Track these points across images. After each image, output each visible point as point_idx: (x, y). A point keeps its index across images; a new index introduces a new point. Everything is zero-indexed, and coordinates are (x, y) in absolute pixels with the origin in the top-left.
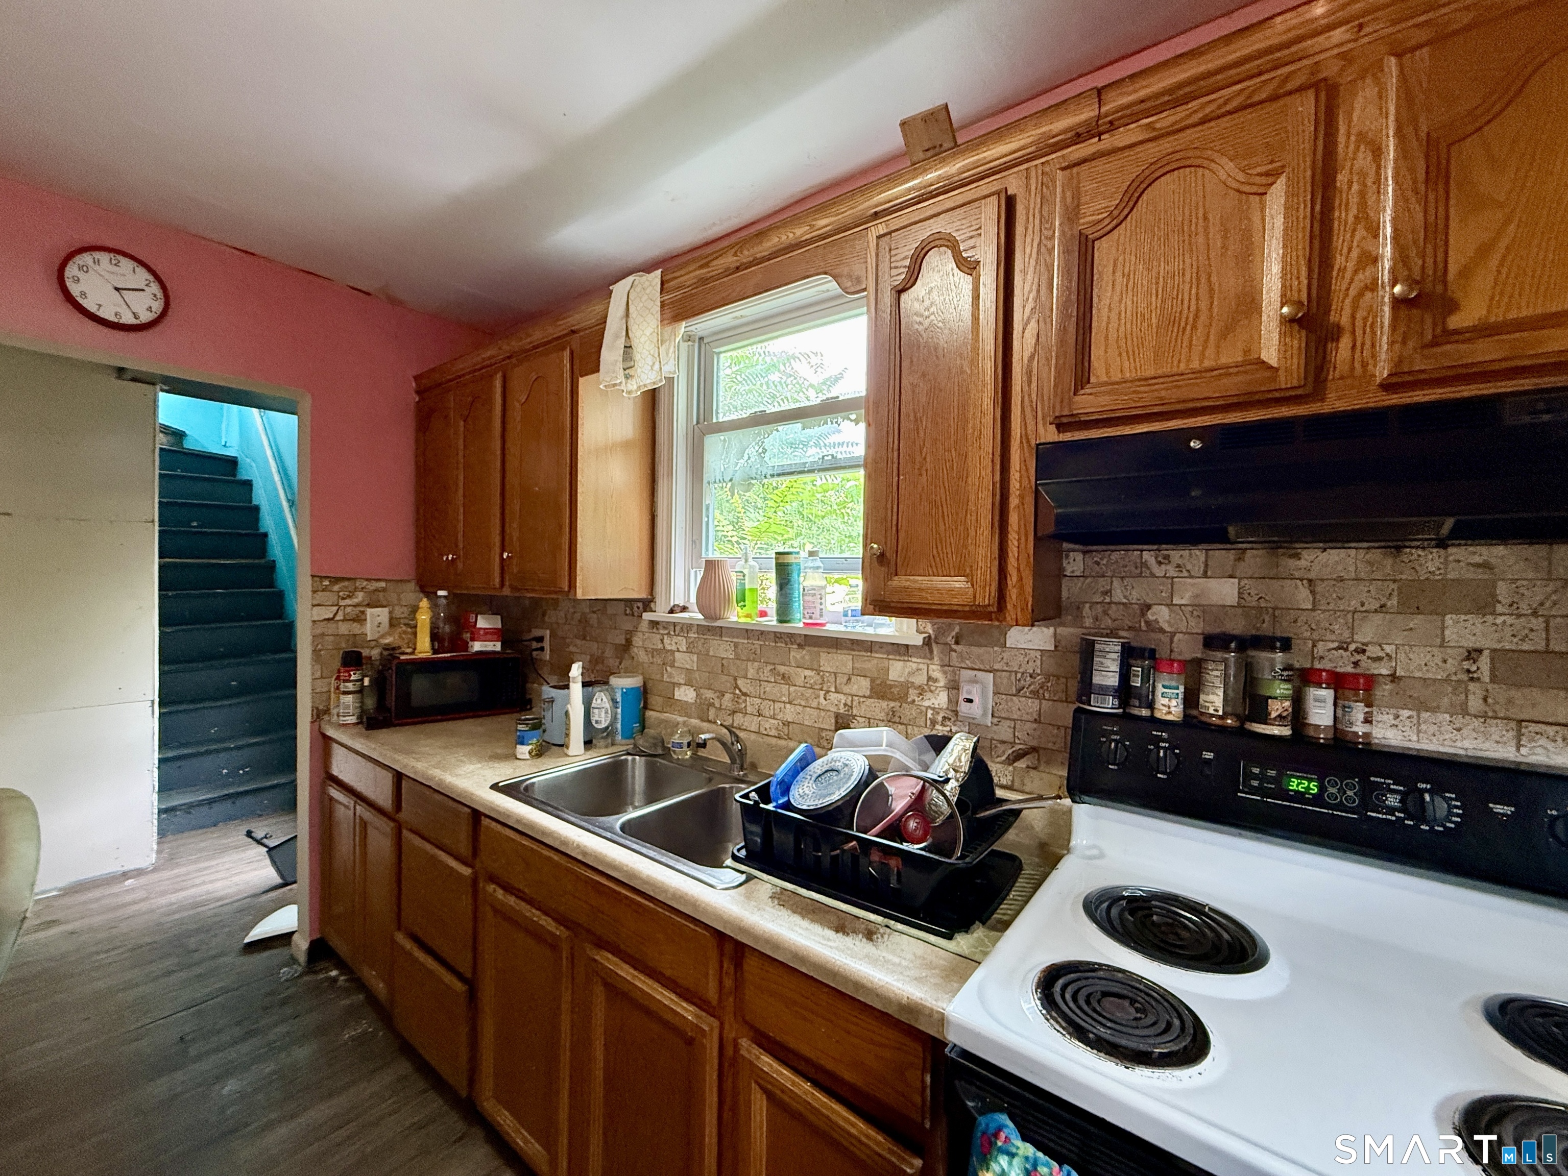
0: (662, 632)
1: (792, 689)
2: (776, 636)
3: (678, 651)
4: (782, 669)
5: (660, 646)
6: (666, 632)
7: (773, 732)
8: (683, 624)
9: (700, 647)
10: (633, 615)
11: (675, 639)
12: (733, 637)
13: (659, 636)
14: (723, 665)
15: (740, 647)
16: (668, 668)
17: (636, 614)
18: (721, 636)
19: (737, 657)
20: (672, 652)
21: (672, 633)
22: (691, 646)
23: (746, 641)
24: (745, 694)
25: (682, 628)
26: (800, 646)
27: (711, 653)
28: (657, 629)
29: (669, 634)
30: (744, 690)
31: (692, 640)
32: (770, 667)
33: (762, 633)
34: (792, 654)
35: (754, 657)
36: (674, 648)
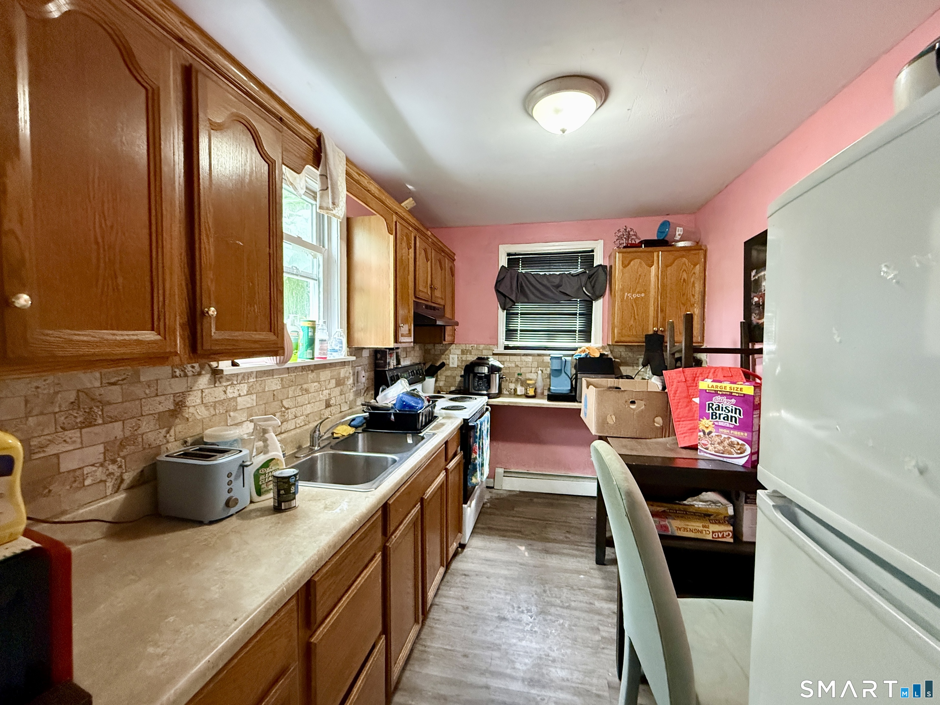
0: (225, 384)
1: (310, 395)
2: (302, 368)
3: (240, 396)
4: (305, 386)
5: (223, 397)
6: (230, 383)
7: (303, 423)
8: (245, 374)
9: (258, 388)
10: (186, 375)
11: (238, 387)
12: (280, 374)
13: (221, 389)
14: (274, 395)
15: (285, 380)
16: (232, 414)
17: (190, 374)
18: (273, 376)
19: (283, 387)
20: (234, 399)
21: (235, 383)
22: (251, 389)
23: (287, 375)
24: (288, 409)
25: (243, 377)
26: (312, 371)
27: (267, 389)
28: (220, 383)
29: (232, 384)
30: (287, 406)
31: (251, 384)
32: (300, 387)
33: (296, 368)
34: (309, 376)
35: (292, 383)
36: (236, 395)
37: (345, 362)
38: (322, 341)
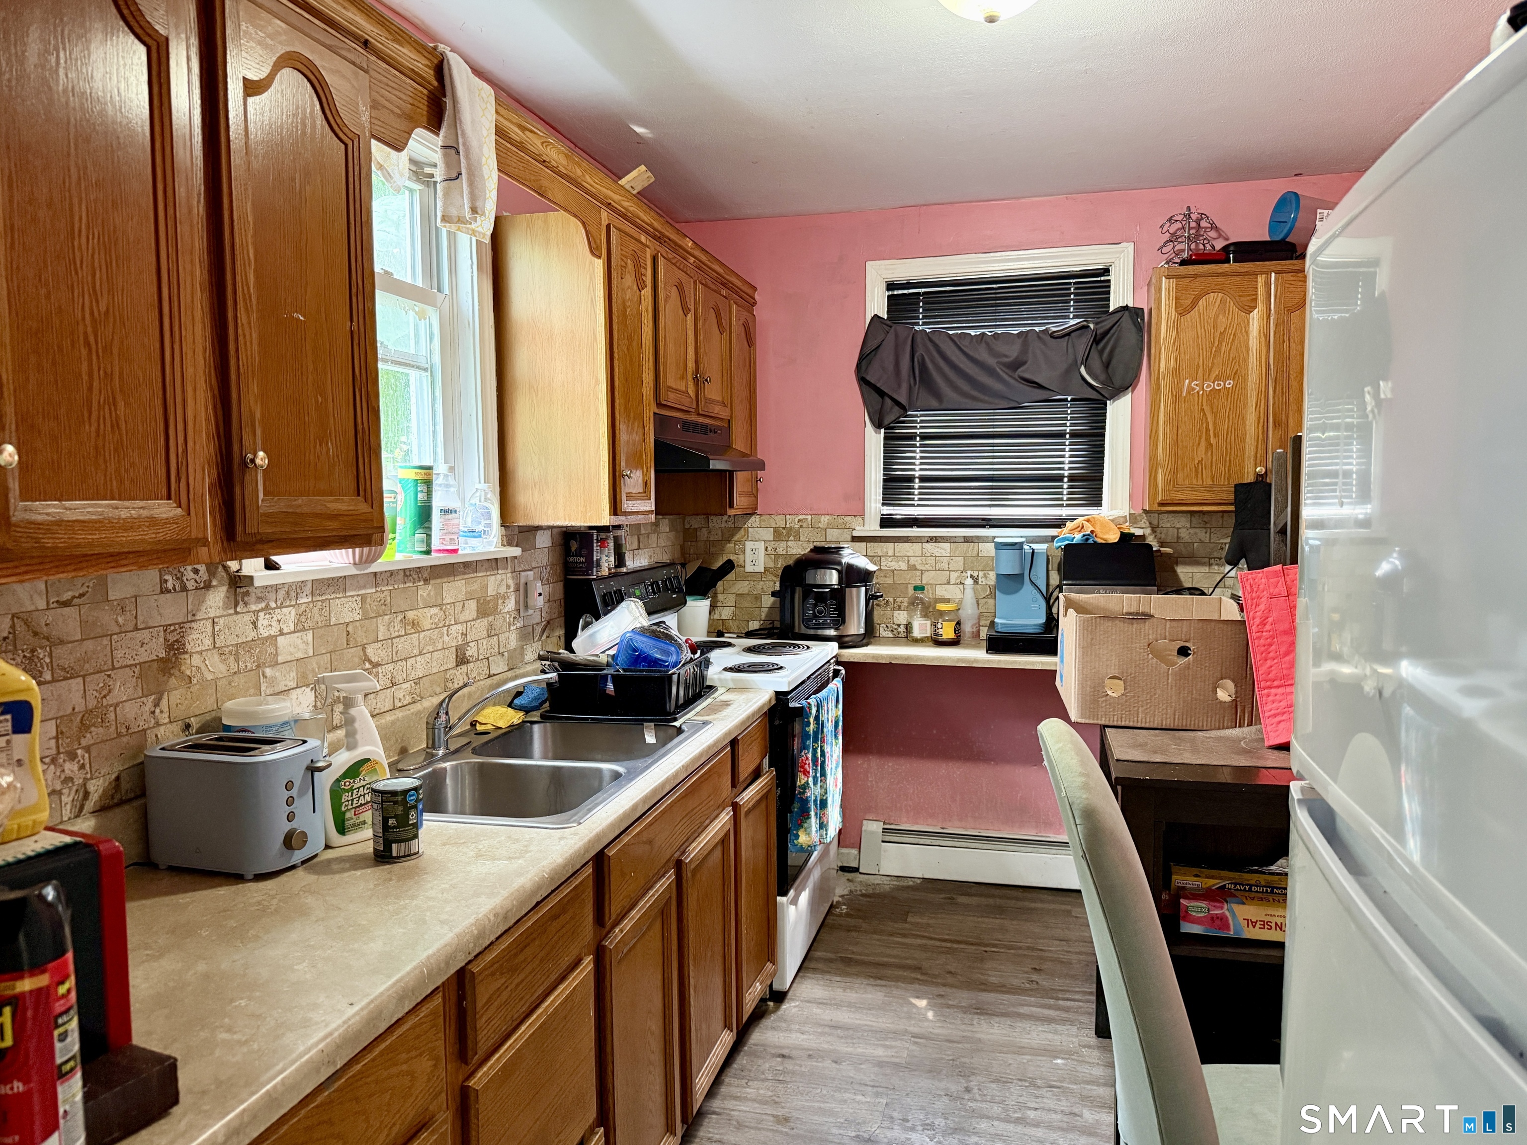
0: (253, 607)
1: (422, 635)
2: (405, 575)
3: (282, 633)
4: (411, 615)
5: (252, 635)
6: (263, 605)
7: (408, 699)
8: (290, 585)
9: (316, 617)
10: (184, 589)
11: (278, 614)
12: (360, 588)
13: (248, 618)
14: (348, 633)
15: (369, 600)
16: (268, 671)
17: (191, 585)
18: (345, 590)
19: (366, 617)
20: (273, 639)
21: (273, 605)
22: (303, 619)
23: (374, 590)
24: (376, 665)
25: (288, 593)
26: (426, 581)
27: (333, 621)
28: (246, 604)
29: (267, 607)
30: (374, 659)
31: (303, 608)
32: (400, 617)
33: (392, 573)
34: (420, 592)
35: (386, 608)
36: (274, 631)
37: (496, 559)
38: (446, 511)
